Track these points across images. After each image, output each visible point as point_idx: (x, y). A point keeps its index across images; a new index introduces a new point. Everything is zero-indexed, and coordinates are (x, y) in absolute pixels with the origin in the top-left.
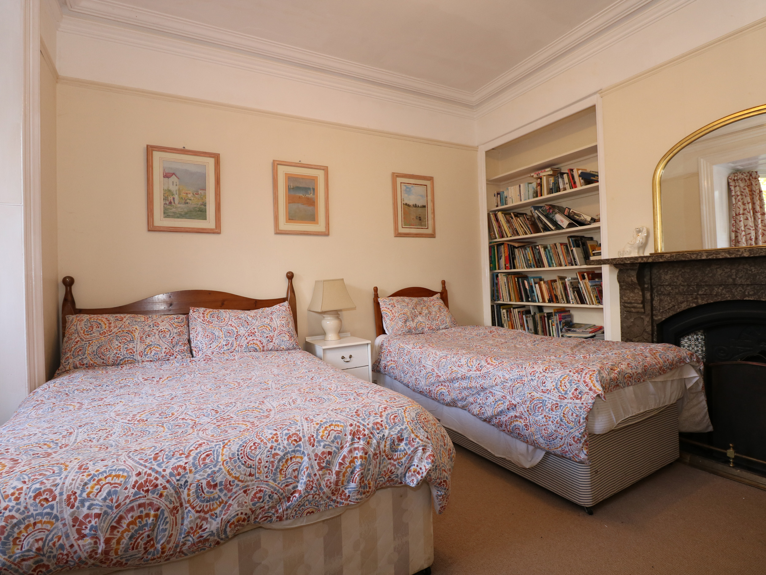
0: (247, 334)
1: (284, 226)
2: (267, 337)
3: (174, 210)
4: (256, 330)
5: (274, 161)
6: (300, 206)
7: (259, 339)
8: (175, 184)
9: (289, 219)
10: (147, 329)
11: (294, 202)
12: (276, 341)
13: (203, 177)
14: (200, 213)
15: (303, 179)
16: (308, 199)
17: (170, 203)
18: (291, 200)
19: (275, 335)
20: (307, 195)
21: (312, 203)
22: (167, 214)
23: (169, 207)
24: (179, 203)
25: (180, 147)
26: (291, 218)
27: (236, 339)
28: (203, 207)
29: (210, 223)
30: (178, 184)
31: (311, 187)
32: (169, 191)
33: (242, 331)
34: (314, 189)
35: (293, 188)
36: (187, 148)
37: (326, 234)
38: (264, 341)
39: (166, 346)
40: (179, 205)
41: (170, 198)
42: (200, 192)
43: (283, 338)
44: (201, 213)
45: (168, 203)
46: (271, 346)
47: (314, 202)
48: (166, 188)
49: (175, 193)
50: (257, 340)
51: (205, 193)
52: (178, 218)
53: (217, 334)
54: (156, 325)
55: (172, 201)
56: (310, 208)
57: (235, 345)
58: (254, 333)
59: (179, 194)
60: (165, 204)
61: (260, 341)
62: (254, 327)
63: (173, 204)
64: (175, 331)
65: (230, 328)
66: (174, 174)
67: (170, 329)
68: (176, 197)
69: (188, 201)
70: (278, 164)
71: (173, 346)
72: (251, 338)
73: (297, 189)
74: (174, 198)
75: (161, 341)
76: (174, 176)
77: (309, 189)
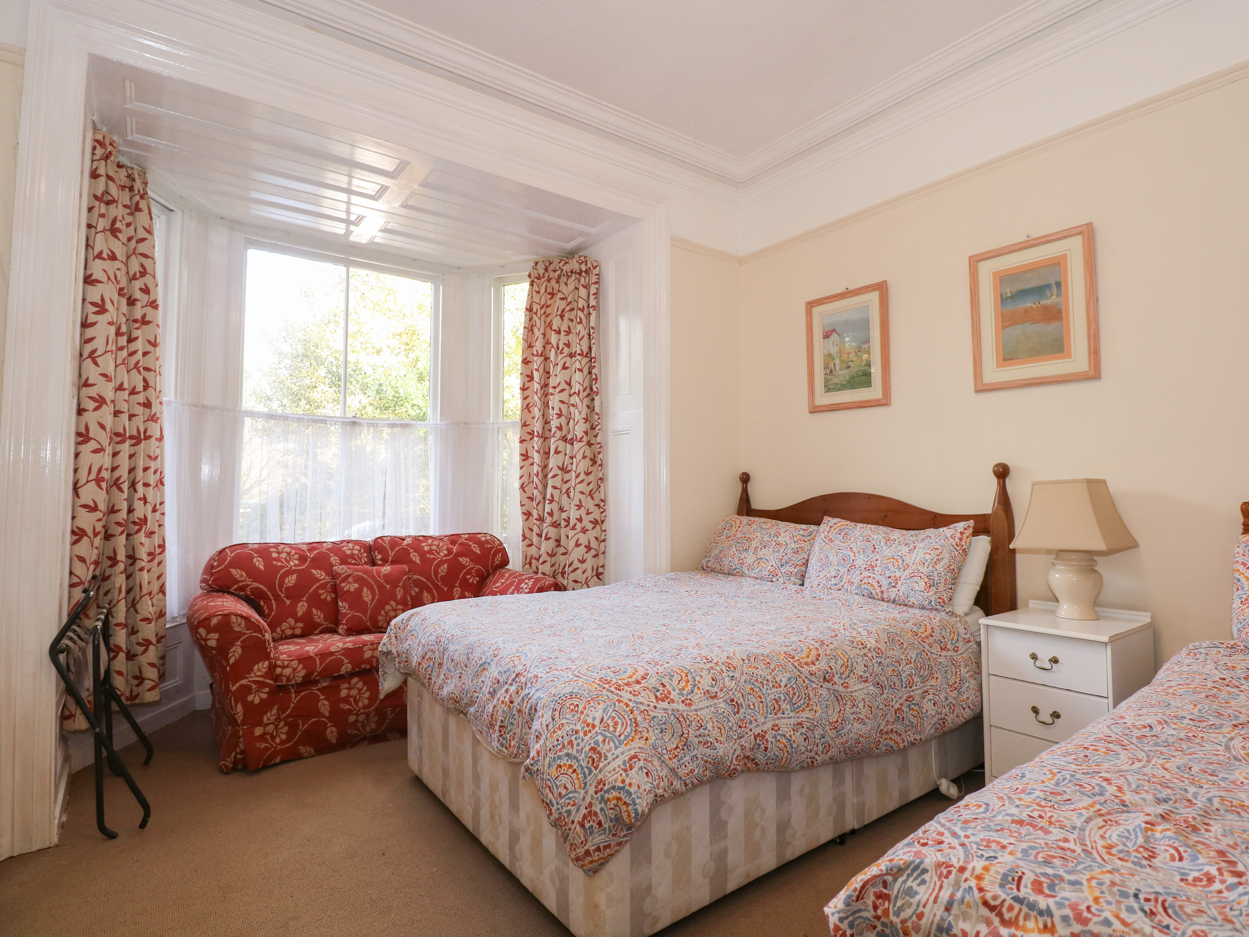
0: (864, 566)
1: (992, 374)
2: (890, 577)
3: (835, 380)
4: (878, 563)
5: (970, 258)
6: (1029, 328)
7: (878, 577)
8: (835, 345)
9: (1004, 360)
10: (766, 538)
11: (1014, 323)
12: (902, 588)
13: (865, 324)
14: (864, 377)
15: (1032, 270)
16: (1046, 308)
17: (831, 371)
18: (1007, 320)
19: (903, 577)
20: (1043, 302)
21: (1055, 314)
22: (828, 389)
23: (830, 377)
24: (840, 370)
25: (842, 289)
26: (1008, 357)
27: (848, 571)
28: (867, 368)
29: (875, 392)
30: (838, 343)
31: (1052, 282)
32: (830, 355)
33: (860, 561)
34: (1058, 285)
35: (1010, 297)
36: (852, 287)
37: (1094, 374)
38: (885, 583)
39: (773, 563)
40: (840, 373)
41: (831, 365)
42: (863, 346)
43: (915, 585)
44: (863, 379)
45: (828, 371)
46: (893, 593)
47: (1060, 312)
48: (826, 353)
49: (835, 356)
50: (874, 578)
51: (869, 347)
52: (839, 390)
53: (831, 558)
54: (777, 535)
55: (833, 368)
56: (1052, 326)
57: (844, 580)
58: (873, 567)
59: (841, 357)
60: (826, 374)
61: (878, 582)
62: (877, 557)
63: (834, 372)
64: (793, 546)
65: (849, 553)
66: (834, 330)
67: (789, 542)
68: (837, 361)
69: (850, 363)
70: (979, 261)
71: (782, 566)
72: (866, 574)
73: (1023, 294)
74: (834, 364)
75: (772, 556)
76: (834, 333)
77: (1048, 286)
